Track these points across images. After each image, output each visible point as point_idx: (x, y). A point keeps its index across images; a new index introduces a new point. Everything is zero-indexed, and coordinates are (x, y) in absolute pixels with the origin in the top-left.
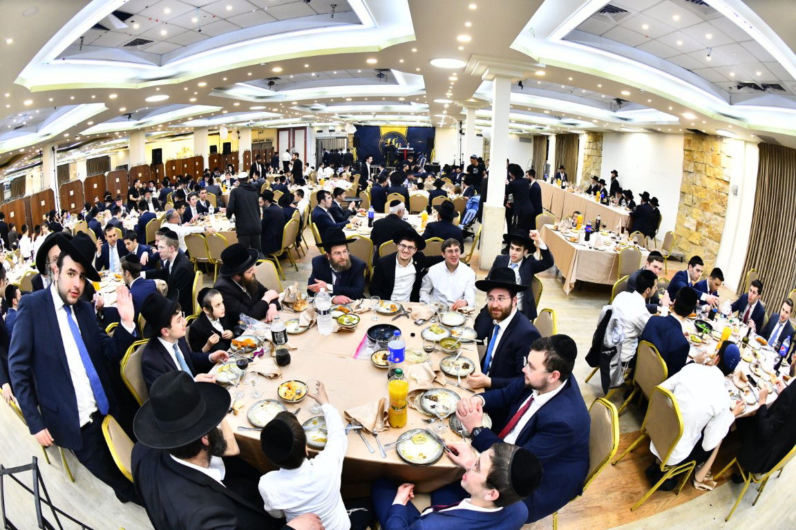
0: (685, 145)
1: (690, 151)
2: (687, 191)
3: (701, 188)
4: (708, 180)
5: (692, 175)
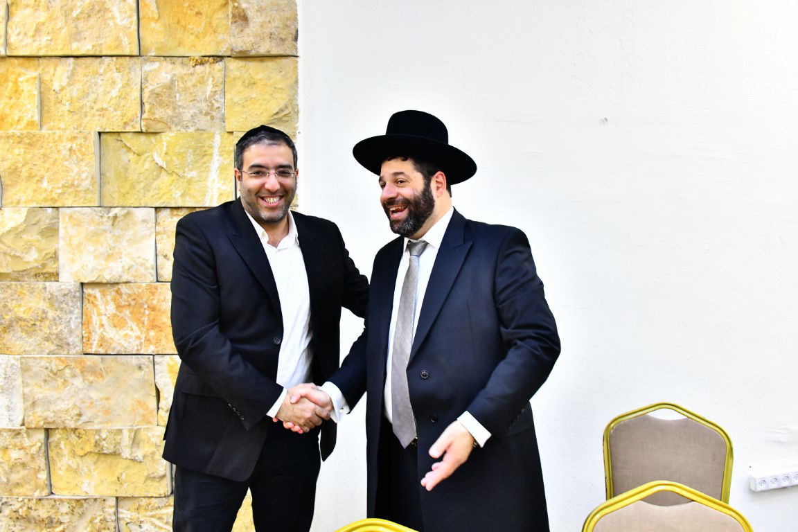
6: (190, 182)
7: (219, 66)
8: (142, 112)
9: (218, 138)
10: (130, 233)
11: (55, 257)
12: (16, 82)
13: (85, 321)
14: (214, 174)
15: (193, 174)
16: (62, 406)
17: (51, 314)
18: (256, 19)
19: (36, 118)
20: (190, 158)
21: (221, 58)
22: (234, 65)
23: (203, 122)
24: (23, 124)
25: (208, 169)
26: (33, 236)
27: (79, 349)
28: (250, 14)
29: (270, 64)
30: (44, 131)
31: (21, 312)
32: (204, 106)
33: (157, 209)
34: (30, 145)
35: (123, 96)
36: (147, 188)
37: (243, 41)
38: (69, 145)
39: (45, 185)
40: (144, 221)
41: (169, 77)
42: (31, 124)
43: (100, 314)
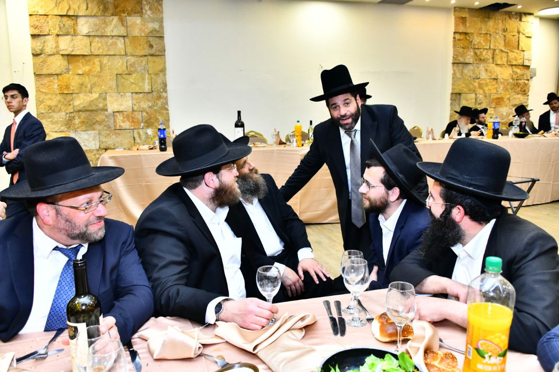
0: (456, 25)
1: (466, 34)
2: (465, 90)
3: (488, 81)
4: (498, 69)
5: (471, 67)
6: (140, 86)
7: (146, 58)
8: (127, 69)
9: (147, 76)
10: (125, 99)
11: (106, 105)
12: (94, 61)
13: (115, 121)
14: (146, 84)
15: (141, 84)
16: (110, 143)
17: (106, 120)
18: (155, 47)
19: (100, 71)
20: (140, 80)
21: (146, 56)
22: (150, 58)
23: (143, 71)
24: (96, 72)
25: (145, 84)
26: (101, 100)
27: (114, 128)
28: (153, 45)
29: (159, 57)
30: (102, 74)
31: (98, 119)
32: (143, 68)
33: (132, 93)
34: (99, 77)
35: (122, 65)
36: (129, 88)
37: (152, 51)
38: (109, 77)
39: (103, 87)
40: (129, 96)
41: (134, 60)
42: (98, 72)
43: (119, 119)
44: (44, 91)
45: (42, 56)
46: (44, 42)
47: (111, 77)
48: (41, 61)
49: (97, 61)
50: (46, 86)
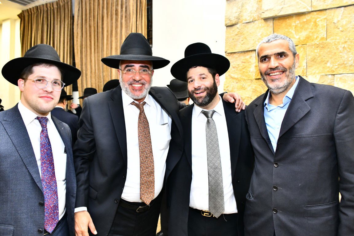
44: (236, 76)
45: (238, 26)
46: (242, 6)
47: (346, 46)
48: (236, 33)
49: (320, 18)
50: (239, 69)
